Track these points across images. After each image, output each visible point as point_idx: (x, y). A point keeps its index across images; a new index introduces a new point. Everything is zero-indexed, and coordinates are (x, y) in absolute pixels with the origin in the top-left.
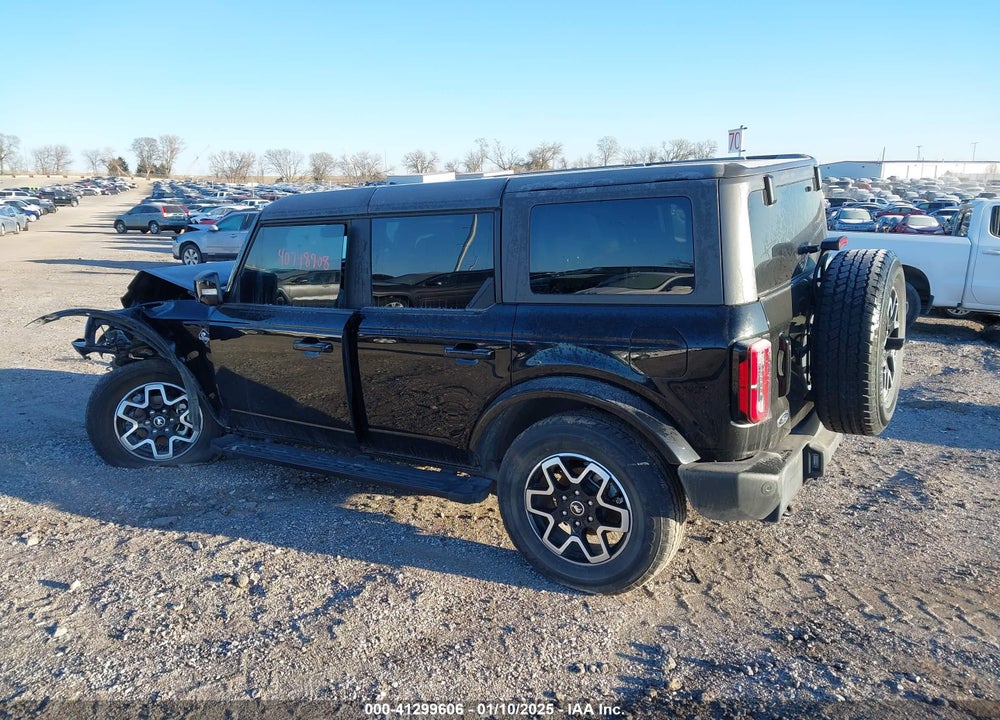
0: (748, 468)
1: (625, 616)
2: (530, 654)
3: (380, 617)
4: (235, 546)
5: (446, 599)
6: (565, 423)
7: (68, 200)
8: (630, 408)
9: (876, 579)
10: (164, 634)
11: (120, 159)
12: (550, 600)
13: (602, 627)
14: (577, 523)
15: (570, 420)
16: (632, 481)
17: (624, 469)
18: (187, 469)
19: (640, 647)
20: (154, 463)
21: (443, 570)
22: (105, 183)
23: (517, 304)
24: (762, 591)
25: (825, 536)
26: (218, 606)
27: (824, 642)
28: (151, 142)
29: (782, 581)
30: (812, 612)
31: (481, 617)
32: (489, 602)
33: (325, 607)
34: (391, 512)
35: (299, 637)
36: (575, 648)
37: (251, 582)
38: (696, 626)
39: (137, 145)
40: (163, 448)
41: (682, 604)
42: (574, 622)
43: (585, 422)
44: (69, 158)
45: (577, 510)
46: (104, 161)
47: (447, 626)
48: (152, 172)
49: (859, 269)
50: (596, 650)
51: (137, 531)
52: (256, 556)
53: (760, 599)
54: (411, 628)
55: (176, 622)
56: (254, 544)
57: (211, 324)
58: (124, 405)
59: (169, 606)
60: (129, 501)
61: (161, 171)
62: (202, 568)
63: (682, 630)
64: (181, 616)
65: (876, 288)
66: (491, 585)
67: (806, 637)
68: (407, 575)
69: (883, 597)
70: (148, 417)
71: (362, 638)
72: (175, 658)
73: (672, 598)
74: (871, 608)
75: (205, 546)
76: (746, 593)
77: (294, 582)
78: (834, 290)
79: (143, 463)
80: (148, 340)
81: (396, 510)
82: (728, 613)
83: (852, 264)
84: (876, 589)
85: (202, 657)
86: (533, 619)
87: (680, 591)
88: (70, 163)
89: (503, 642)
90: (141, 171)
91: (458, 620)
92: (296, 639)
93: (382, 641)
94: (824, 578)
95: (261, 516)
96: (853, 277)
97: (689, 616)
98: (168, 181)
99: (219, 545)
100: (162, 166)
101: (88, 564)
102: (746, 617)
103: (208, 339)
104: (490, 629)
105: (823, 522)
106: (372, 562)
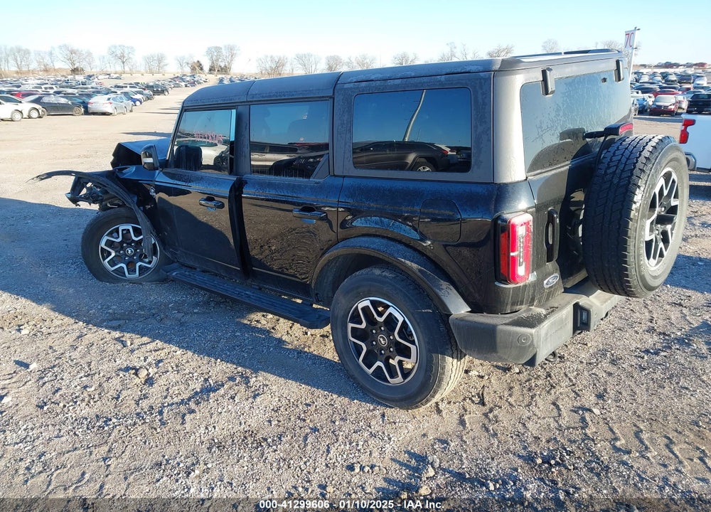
0: (507, 321)
1: (411, 427)
2: (321, 452)
3: (224, 410)
4: (151, 346)
5: (279, 400)
6: (373, 274)
7: (162, 92)
8: (415, 266)
9: (639, 416)
10: (71, 408)
11: (198, 61)
12: (357, 408)
13: (389, 435)
14: (383, 352)
15: (377, 272)
16: (418, 324)
17: (412, 314)
18: (147, 286)
19: (412, 455)
20: (125, 281)
21: (287, 377)
22: (188, 79)
23: (344, 177)
24: (535, 417)
25: (610, 374)
26: (117, 391)
27: (567, 468)
28: (218, 49)
29: (555, 410)
30: (570, 440)
31: (299, 418)
32: (310, 405)
33: (189, 399)
34: (273, 328)
35: (160, 420)
36: (359, 451)
37: (148, 375)
38: (466, 442)
39: (210, 52)
40: (132, 271)
41: (462, 422)
42: (368, 428)
43: (387, 274)
44: (166, 62)
45: (383, 342)
46: (188, 64)
47: (270, 421)
48: (218, 71)
49: (631, 152)
50: (376, 454)
51: (95, 329)
52: (162, 355)
53: (530, 425)
54: (243, 422)
55: (83, 400)
56: (166, 345)
57: (156, 183)
58: (105, 239)
59: (85, 387)
60: (99, 307)
61: (224, 70)
62: (121, 361)
63: (452, 444)
64: (90, 395)
65: (642, 171)
66: (319, 392)
67: (553, 462)
68: (259, 379)
69: (637, 434)
70: (122, 248)
71: (203, 426)
72: (70, 427)
73: (457, 416)
74: (623, 441)
75: (131, 344)
76: (520, 418)
77: (178, 377)
78: (605, 172)
79: (118, 280)
80: (118, 194)
81: (277, 327)
82: (496, 434)
83: (626, 148)
84: (635, 426)
85: (88, 429)
86: (337, 423)
87: (466, 411)
88: (166, 65)
89: (306, 438)
90: (211, 70)
91: (281, 419)
92: (157, 421)
93: (217, 429)
94: (592, 412)
95: (182, 324)
96: (624, 160)
97: (464, 432)
98: (229, 77)
99: (142, 345)
100: (225, 66)
101: (50, 351)
102: (510, 439)
103: (154, 194)
104: (301, 428)
105: (613, 362)
106: (241, 366)
